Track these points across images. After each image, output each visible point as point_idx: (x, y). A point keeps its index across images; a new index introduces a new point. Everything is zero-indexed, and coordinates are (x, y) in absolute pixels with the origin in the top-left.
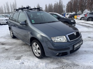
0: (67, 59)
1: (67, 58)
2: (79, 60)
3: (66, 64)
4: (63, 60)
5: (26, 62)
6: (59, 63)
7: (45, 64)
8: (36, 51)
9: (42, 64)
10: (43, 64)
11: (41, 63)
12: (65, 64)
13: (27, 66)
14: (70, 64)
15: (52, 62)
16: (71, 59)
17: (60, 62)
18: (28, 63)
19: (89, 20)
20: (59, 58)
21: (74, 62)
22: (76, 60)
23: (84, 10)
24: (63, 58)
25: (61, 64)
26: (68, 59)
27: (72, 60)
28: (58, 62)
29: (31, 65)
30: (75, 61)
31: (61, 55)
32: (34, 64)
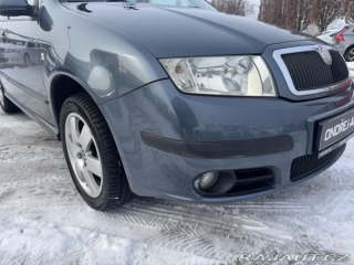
0: (264, 216)
1: (267, 207)
2: (339, 220)
3: (262, 244)
4: (240, 223)
5: (16, 230)
6: (217, 240)
7: (125, 242)
8: (81, 163)
9: (111, 243)
10: (114, 248)
11: (104, 236)
12: (252, 244)
13: (13, 253)
14: (284, 247)
15: (173, 232)
16: (292, 215)
17: (223, 232)
18: (22, 239)
19: (351, 56)
20: (222, 209)
21: (311, 232)
22: (323, 220)
23: (330, 21)
24: (242, 211)
25: (232, 244)
26: (272, 216)
27: (298, 222)
28: (214, 231)
29: (35, 249)
30: (317, 226)
31: (228, 186)
32: (56, 244)
